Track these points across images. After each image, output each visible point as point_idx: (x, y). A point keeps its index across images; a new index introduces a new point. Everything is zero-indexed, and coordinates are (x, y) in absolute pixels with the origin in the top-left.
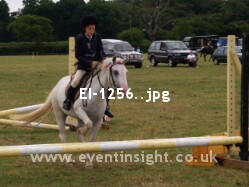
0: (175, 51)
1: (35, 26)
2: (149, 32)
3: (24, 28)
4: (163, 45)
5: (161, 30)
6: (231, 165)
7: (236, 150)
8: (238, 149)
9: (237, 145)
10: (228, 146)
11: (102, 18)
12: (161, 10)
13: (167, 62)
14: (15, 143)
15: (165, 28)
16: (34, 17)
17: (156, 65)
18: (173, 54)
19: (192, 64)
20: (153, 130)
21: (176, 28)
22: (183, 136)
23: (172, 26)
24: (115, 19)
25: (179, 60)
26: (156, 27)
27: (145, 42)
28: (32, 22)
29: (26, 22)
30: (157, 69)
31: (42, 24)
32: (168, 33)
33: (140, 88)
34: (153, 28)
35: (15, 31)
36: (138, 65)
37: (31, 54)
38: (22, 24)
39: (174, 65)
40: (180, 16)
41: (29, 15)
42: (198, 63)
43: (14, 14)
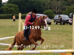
0: (64, 19)
1: (12, 8)
2: (56, 11)
3: (7, 9)
4: (59, 16)
5: (61, 11)
11: (38, 5)
12: (61, 3)
16: (11, 5)
17: (56, 24)
18: (63, 20)
21: (67, 10)
23: (65, 9)
24: (42, 6)
26: (59, 9)
31: (14, 7)
32: (63, 12)
33: (48, 32)
34: (58, 10)
35: (4, 10)
36: (50, 24)
37: (9, 19)
38: (7, 7)
41: (10, 4)
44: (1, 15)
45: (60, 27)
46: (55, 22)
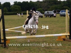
1: (17, 8)
2: (44, 9)
3: (14, 9)
4: (48, 12)
6: (67, 41)
7: (68, 37)
8: (69, 37)
9: (68, 36)
10: (66, 36)
11: (33, 6)
12: (47, 4)
13: (49, 16)
14: (15, 36)
15: (48, 8)
16: (16, 6)
17: (46, 17)
18: (50, 14)
19: (55, 17)
20: (47, 32)
21: (51, 8)
22: (54, 34)
24: (36, 6)
25: (52, 16)
27: (43, 11)
28: (16, 7)
29: (15, 7)
30: (46, 18)
32: (49, 9)
34: (45, 8)
35: (12, 9)
36: (42, 17)
39: (50, 17)
40: (51, 5)
41: (15, 6)
42: (56, 16)
43: (12, 5)
44: (10, 13)
45: (49, 19)
46: (45, 16)
